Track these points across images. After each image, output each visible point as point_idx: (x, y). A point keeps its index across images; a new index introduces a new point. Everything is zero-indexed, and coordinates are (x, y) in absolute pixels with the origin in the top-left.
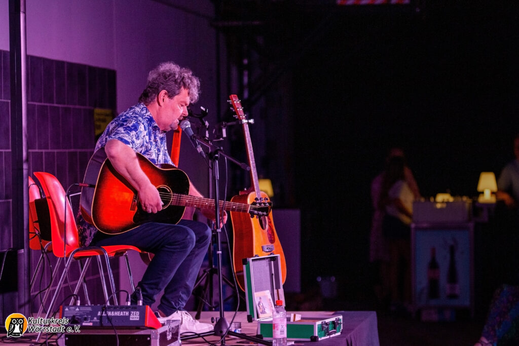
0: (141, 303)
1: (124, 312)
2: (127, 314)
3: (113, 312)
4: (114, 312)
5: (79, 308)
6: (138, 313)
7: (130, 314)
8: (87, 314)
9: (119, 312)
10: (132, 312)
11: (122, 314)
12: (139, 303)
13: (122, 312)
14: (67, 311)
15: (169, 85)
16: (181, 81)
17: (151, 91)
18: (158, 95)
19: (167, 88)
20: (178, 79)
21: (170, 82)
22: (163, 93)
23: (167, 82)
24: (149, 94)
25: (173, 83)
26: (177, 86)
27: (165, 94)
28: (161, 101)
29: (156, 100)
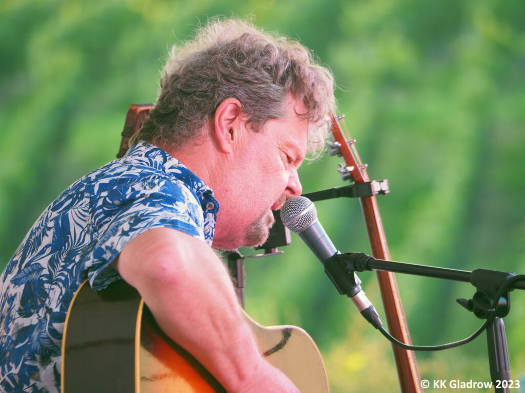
15: (248, 82)
16: (287, 72)
17: (186, 103)
18: (213, 114)
19: (241, 93)
20: (277, 66)
21: (256, 73)
22: (228, 111)
23: (241, 71)
24: (181, 113)
25: (266, 74)
26: (273, 85)
27: (236, 111)
28: (223, 135)
29: (205, 131)
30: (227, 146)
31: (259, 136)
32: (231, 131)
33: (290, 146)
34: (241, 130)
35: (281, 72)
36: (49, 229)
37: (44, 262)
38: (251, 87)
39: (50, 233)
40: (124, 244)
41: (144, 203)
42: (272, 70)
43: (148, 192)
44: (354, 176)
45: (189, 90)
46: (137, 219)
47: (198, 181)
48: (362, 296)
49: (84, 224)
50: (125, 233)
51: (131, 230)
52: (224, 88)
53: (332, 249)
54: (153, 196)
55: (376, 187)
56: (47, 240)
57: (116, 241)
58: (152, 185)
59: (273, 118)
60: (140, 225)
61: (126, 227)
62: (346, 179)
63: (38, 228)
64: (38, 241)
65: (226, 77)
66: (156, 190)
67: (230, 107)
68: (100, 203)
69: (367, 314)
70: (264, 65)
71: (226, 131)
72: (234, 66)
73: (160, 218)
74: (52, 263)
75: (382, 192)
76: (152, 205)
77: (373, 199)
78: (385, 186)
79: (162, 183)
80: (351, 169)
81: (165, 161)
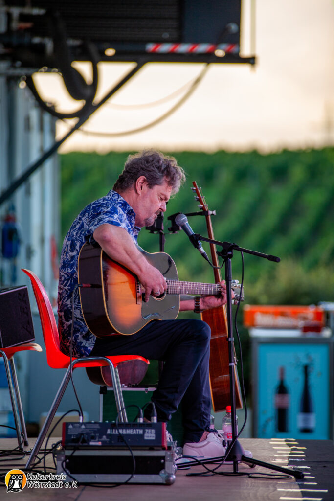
0: (155, 419)
1: (138, 430)
2: (141, 432)
3: (124, 430)
4: (126, 429)
5: (85, 425)
6: (153, 431)
7: (144, 432)
8: (95, 432)
9: (131, 430)
10: (147, 430)
11: (135, 432)
12: (153, 420)
13: (135, 430)
14: (71, 429)
15: (150, 171)
16: (165, 169)
17: (128, 175)
18: (136, 181)
19: (147, 174)
20: (161, 166)
21: (153, 168)
22: (141, 180)
23: (148, 167)
24: (126, 179)
25: (156, 169)
26: (159, 173)
27: (144, 180)
28: (138, 188)
29: (133, 186)
30: (139, 192)
31: (151, 190)
32: (142, 187)
33: (162, 194)
34: (145, 187)
35: (163, 168)
36: (79, 223)
37: (75, 233)
38: (151, 173)
39: (79, 224)
40: (95, 229)
41: (103, 214)
42: (159, 168)
43: (106, 210)
44: (203, 208)
45: (130, 171)
46: (100, 220)
47: (128, 205)
48: (202, 249)
49: (86, 222)
50: (96, 225)
51: (98, 224)
52: (141, 172)
53: (192, 232)
54: (107, 212)
55: (210, 213)
56: (78, 226)
57: (93, 228)
58: (108, 208)
59: (157, 184)
60: (101, 222)
61: (96, 223)
62: (201, 209)
63: (75, 222)
64: (75, 226)
65: (142, 169)
66: (109, 210)
67: (142, 179)
68: (90, 214)
69: (203, 255)
70: (156, 166)
71: (140, 187)
72: (145, 165)
73: (107, 220)
74: (77, 234)
75: (212, 215)
76: (106, 215)
77: (209, 217)
78: (214, 212)
79: (111, 207)
80: (202, 206)
81: (118, 198)
